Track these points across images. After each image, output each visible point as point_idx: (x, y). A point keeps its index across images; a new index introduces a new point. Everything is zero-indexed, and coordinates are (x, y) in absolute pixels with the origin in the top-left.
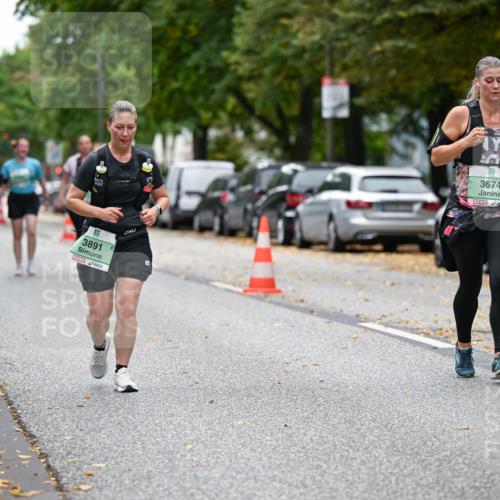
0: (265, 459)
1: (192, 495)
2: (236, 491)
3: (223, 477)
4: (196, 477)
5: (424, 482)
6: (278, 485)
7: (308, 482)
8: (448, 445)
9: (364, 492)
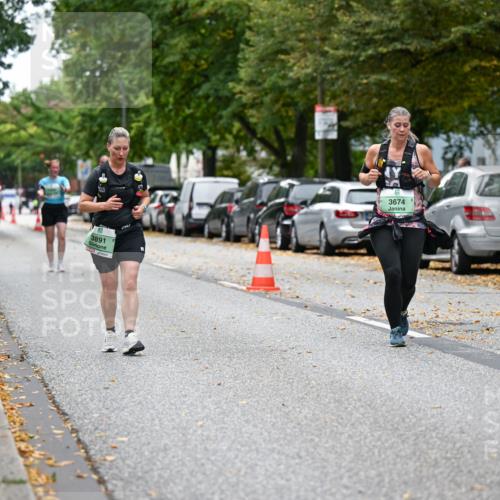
0: (266, 434)
1: (203, 465)
2: (241, 461)
3: (229, 449)
4: (206, 449)
5: (403, 453)
6: (276, 456)
7: (303, 454)
8: (423, 422)
9: (351, 462)
